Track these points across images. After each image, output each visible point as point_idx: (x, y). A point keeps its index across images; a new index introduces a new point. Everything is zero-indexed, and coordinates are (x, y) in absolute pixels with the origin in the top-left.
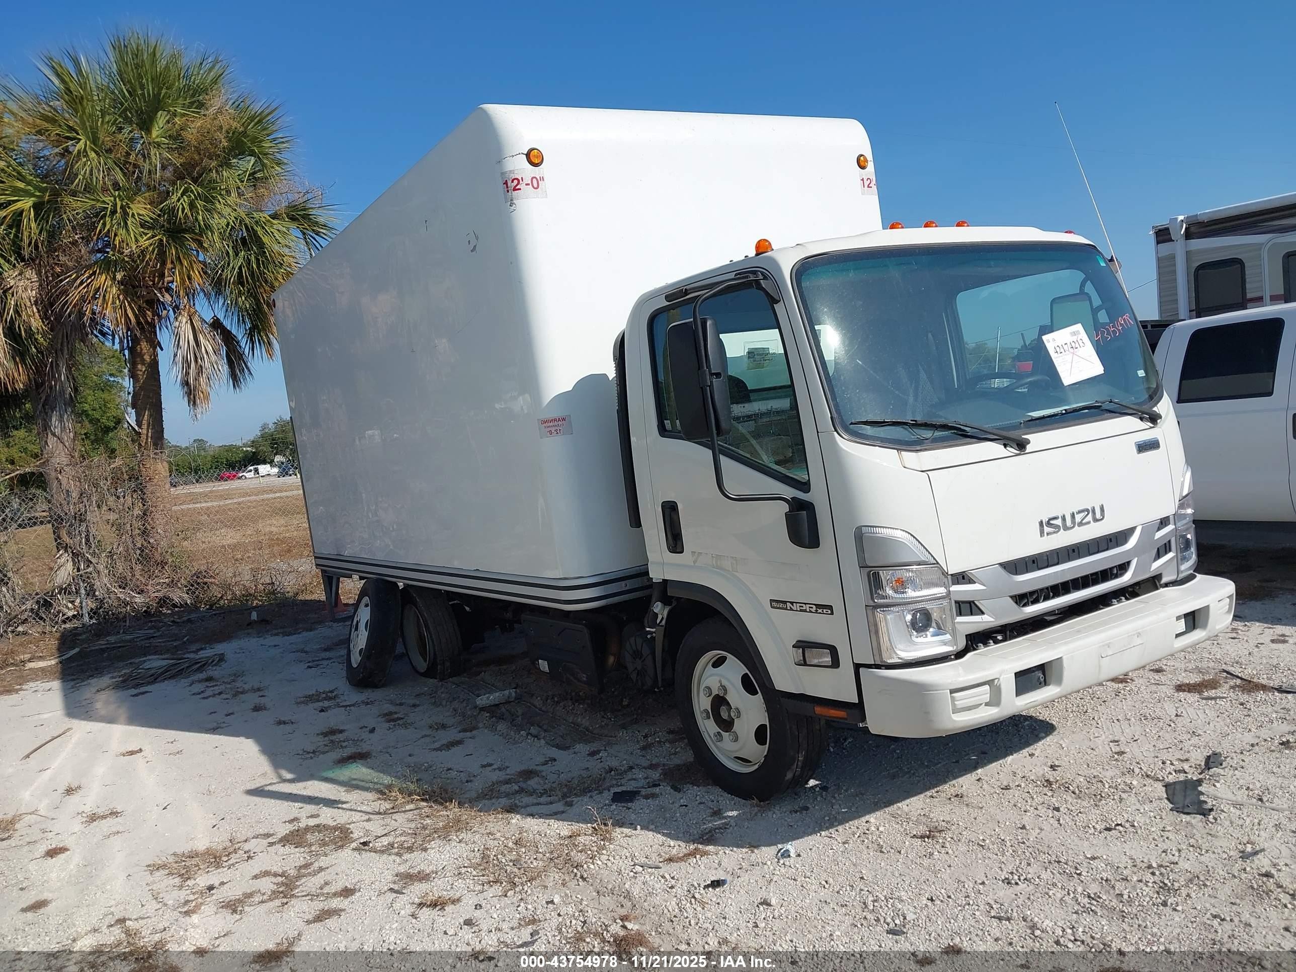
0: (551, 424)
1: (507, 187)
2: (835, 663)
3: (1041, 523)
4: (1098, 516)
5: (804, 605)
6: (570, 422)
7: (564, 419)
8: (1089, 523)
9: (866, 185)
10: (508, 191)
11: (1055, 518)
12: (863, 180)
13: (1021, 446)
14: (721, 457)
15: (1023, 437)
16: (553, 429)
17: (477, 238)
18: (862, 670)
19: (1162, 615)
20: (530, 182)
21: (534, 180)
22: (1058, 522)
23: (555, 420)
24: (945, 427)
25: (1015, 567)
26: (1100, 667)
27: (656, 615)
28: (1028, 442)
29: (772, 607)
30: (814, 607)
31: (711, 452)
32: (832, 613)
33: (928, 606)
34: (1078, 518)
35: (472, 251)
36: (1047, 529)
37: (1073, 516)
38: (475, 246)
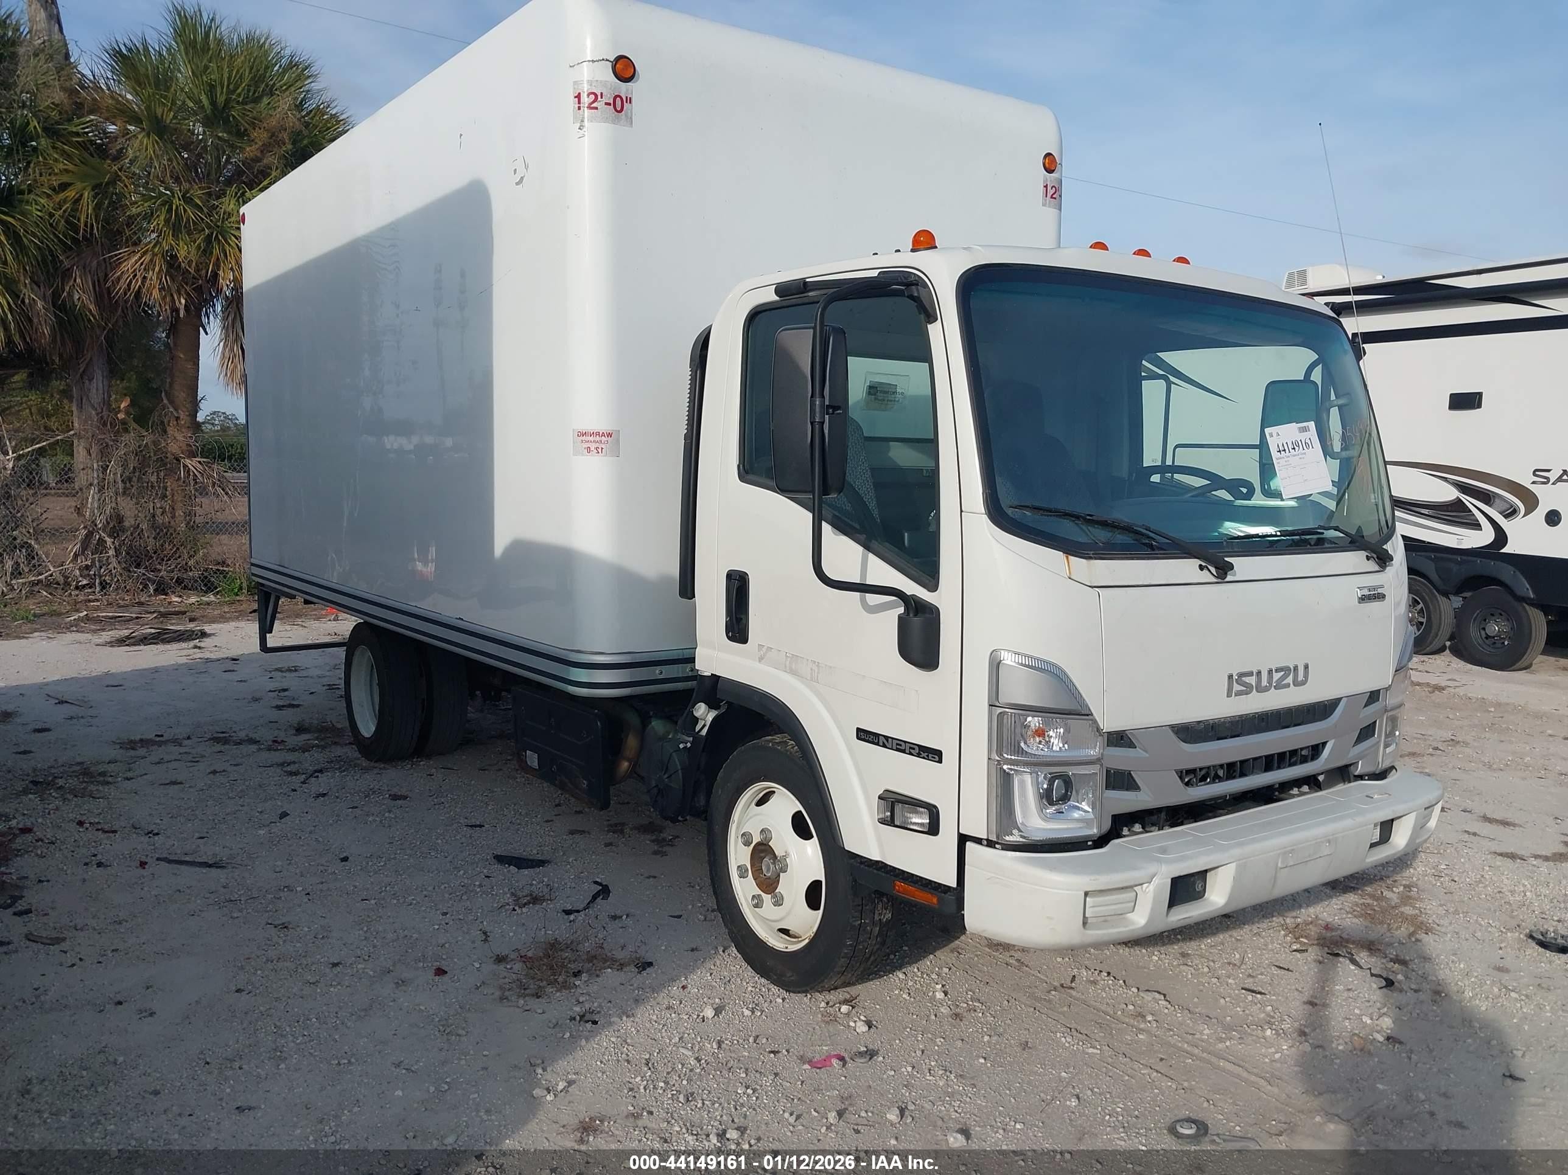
0: (591, 438)
1: (579, 103)
2: (933, 829)
3: (1230, 677)
4: (1301, 677)
5: (903, 744)
6: (618, 441)
7: (610, 435)
8: (1288, 685)
9: (1049, 195)
10: (579, 108)
11: (1250, 674)
12: (1046, 187)
13: (1223, 571)
14: (824, 524)
15: (1226, 559)
16: (593, 446)
17: (527, 167)
18: (968, 844)
19: (1359, 819)
20: (611, 101)
21: (618, 100)
22: (1252, 680)
23: (598, 434)
24: (1127, 529)
25: (1189, 733)
26: (1275, 878)
27: (696, 720)
28: (1231, 567)
29: (858, 738)
30: (917, 748)
31: (810, 515)
32: (940, 761)
33: (1071, 771)
34: (1276, 676)
35: (517, 184)
36: (1237, 687)
37: (1270, 672)
38: (522, 178)
